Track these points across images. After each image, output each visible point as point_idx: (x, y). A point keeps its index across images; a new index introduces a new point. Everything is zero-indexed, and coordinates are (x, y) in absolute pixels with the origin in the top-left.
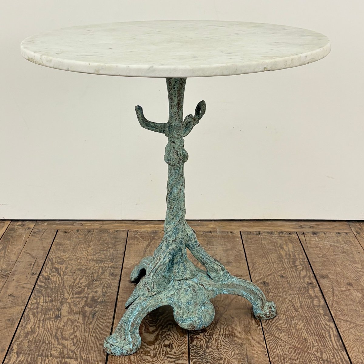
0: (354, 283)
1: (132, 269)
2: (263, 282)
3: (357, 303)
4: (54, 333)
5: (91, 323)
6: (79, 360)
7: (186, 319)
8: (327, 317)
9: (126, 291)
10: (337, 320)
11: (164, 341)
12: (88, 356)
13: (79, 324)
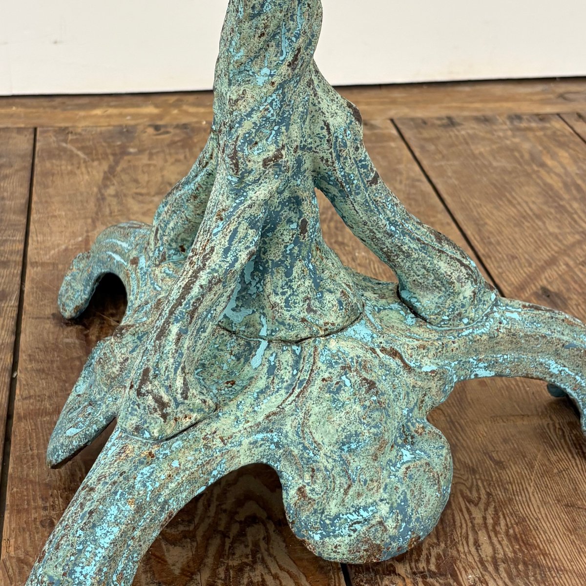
1: (60, 267)
2: (540, 292)
7: (337, 517)
9: (45, 365)
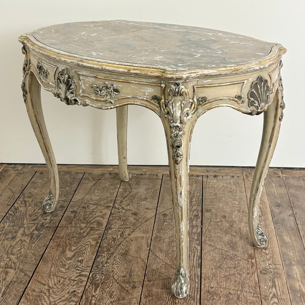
0: (227, 216)
3: (223, 232)
4: (7, 250)
5: (34, 243)
6: (17, 270)
8: (198, 242)
10: (204, 244)
11: (79, 257)
12: (23, 267)
13: (26, 244)
